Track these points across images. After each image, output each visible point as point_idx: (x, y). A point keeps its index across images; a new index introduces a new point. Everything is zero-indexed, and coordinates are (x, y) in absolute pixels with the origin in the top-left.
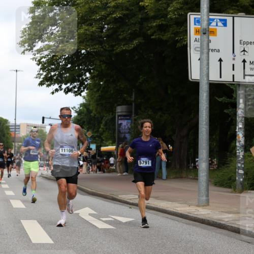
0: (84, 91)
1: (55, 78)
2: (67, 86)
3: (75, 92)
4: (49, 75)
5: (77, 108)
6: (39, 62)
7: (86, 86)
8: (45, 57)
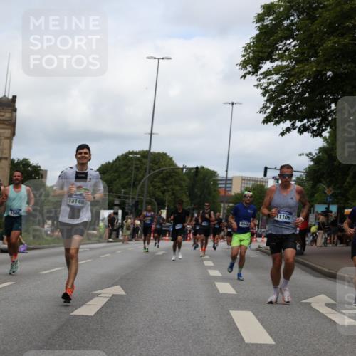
0: (326, 130)
1: (286, 112)
2: (302, 123)
3: (314, 131)
4: (279, 109)
5: (314, 154)
6: (266, 91)
7: (330, 122)
8: (273, 84)
